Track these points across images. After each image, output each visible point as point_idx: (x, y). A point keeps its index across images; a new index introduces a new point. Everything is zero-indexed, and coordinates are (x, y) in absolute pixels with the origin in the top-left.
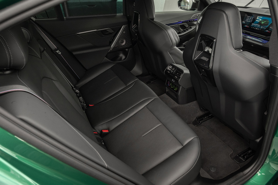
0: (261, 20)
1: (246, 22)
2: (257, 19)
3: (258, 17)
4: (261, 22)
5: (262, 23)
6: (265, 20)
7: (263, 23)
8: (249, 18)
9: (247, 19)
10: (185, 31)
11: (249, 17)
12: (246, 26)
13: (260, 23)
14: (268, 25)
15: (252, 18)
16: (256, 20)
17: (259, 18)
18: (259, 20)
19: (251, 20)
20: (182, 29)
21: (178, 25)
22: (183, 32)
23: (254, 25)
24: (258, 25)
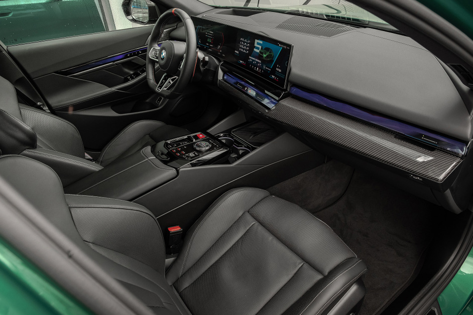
1: (240, 52)
2: (255, 47)
3: (256, 41)
4: (262, 53)
6: (267, 49)
8: (244, 42)
9: (241, 45)
10: (137, 75)
11: (243, 39)
12: (241, 62)
13: (260, 57)
15: (247, 43)
16: (255, 49)
17: (258, 44)
19: (247, 47)
20: (131, 70)
21: (116, 64)
22: (133, 78)
23: (253, 60)
24: (258, 61)
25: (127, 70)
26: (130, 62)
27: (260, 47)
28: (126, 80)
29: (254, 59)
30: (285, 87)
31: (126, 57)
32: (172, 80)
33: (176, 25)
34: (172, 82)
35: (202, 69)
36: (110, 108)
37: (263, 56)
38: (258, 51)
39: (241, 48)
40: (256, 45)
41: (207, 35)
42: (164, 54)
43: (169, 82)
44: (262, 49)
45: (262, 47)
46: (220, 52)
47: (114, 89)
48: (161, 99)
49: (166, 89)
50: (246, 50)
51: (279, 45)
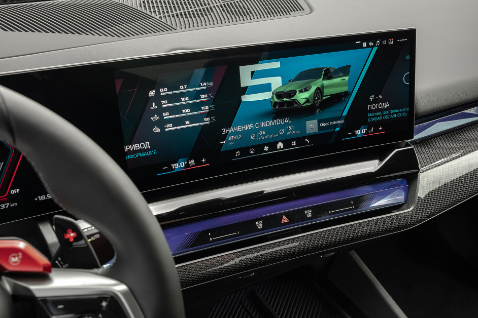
0: (276, 82)
3: (246, 70)
7: (306, 95)
12: (179, 166)
14: (348, 94)
15: (197, 95)
16: (247, 98)
17: (256, 75)
18: (267, 88)
19: (194, 107)
23: (243, 132)
24: (277, 122)
29: (250, 126)
40: (247, 82)
50: (196, 119)
51: (365, 45)
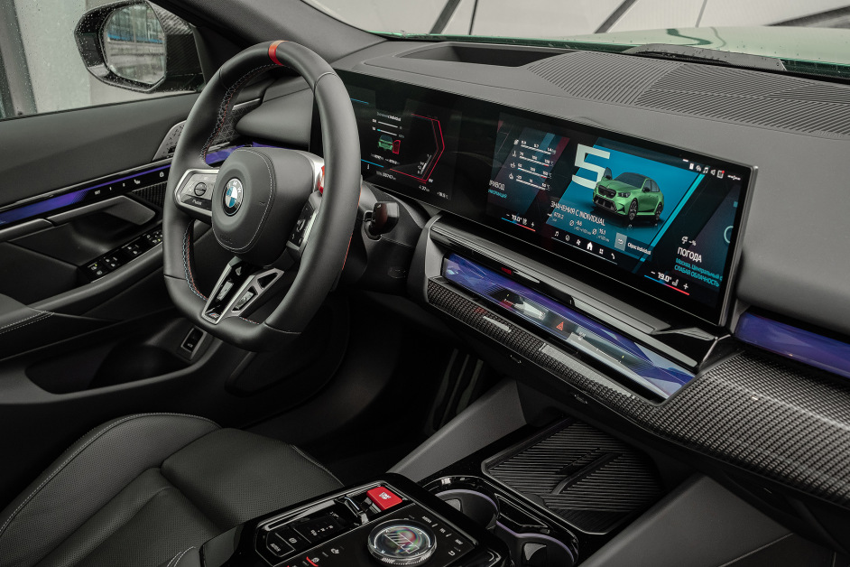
0: (602, 174)
1: (512, 186)
2: (576, 170)
3: (582, 150)
4: (610, 193)
5: (620, 202)
7: (624, 201)
8: (529, 153)
9: (517, 161)
10: (125, 258)
11: (524, 144)
12: (516, 219)
13: (601, 206)
14: (661, 222)
15: (543, 158)
16: (576, 179)
17: (588, 158)
18: (593, 176)
20: (100, 239)
21: (54, 223)
22: (107, 270)
23: (566, 213)
24: (593, 218)
25: (87, 243)
26: (100, 213)
27: (600, 171)
28: (85, 277)
29: (571, 211)
30: (722, 321)
31: (90, 198)
32: (263, 282)
33: (258, 92)
34: (260, 290)
35: (368, 242)
36: (23, 372)
37: (611, 204)
38: (591, 185)
39: (516, 172)
40: (580, 162)
41: (378, 126)
42: (236, 192)
43: (252, 290)
44: (608, 177)
45: (608, 170)
46: (428, 185)
47: (41, 308)
48: (201, 334)
49: (238, 313)
50: (537, 181)
51: (692, 167)
